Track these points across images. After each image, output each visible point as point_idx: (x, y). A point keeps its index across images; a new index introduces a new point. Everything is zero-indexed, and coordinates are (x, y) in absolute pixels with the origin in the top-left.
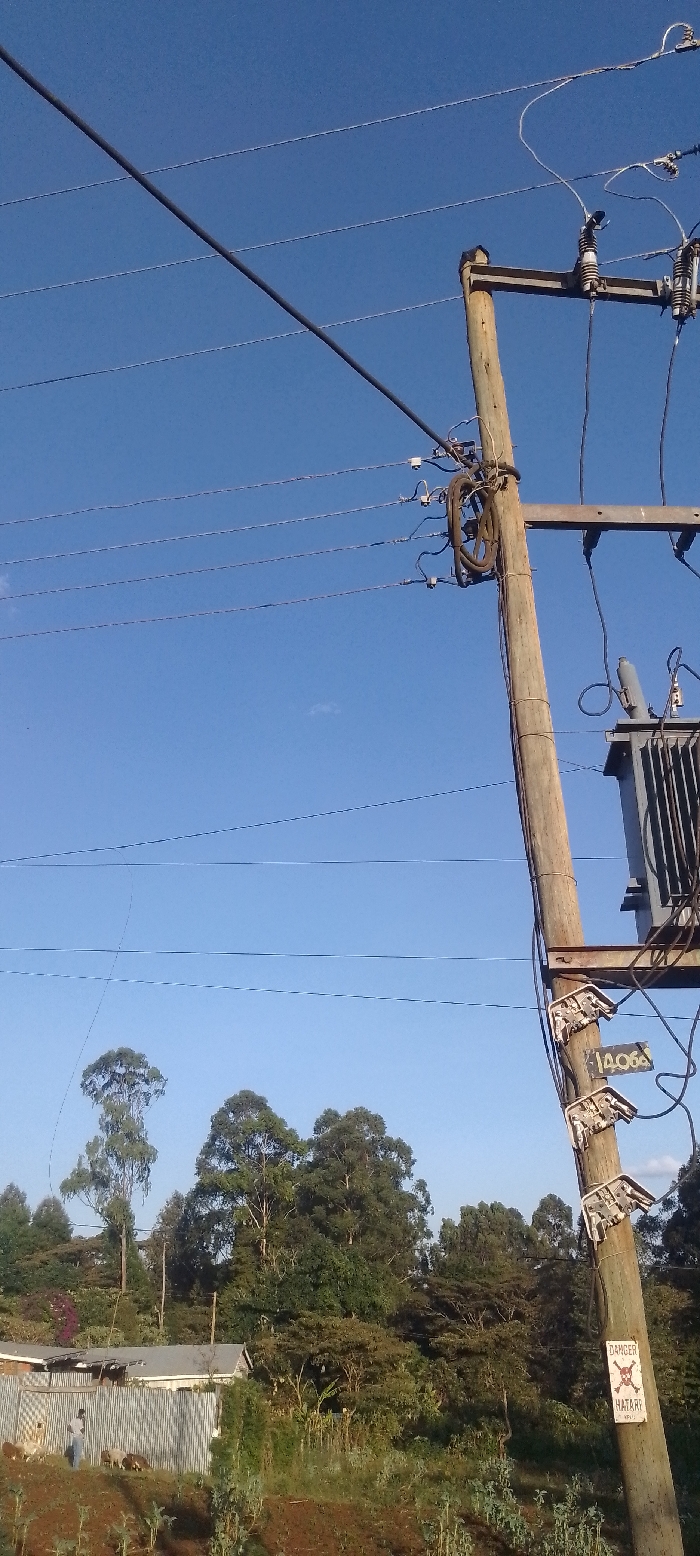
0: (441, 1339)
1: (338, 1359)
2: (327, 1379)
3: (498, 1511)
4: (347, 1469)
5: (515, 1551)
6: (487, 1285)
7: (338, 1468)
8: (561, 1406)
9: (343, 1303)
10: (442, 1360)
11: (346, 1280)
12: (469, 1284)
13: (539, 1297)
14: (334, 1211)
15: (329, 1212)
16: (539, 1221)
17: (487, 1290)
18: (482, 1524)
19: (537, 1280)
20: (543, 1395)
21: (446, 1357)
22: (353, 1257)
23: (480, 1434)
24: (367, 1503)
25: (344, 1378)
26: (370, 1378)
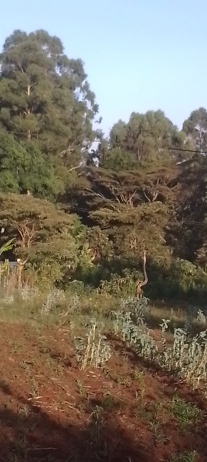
0: (97, 212)
1: (15, 224)
2: (6, 238)
3: (132, 332)
4: (18, 300)
5: (143, 358)
6: (138, 175)
7: (12, 299)
8: (188, 263)
9: (20, 184)
10: (97, 228)
11: (23, 166)
12: (123, 173)
13: (179, 185)
14: (18, 113)
15: (13, 113)
16: (189, 127)
17: (137, 179)
18: (119, 340)
19: (178, 172)
20: (175, 255)
21: (100, 225)
22: (30, 150)
23: (122, 280)
24: (33, 324)
25: (19, 237)
26: (41, 238)
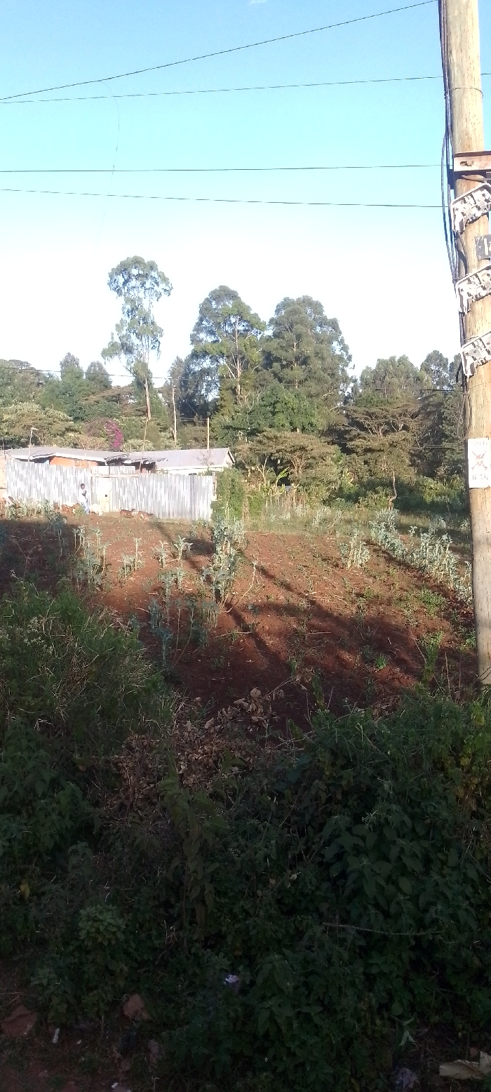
0: (353, 443)
1: (288, 456)
2: (282, 467)
3: (387, 538)
4: (294, 516)
5: (396, 558)
6: (387, 411)
7: (288, 516)
8: (430, 480)
9: (291, 423)
10: (354, 455)
11: (293, 409)
12: (374, 410)
13: (420, 416)
14: (287, 366)
15: (283, 367)
16: (425, 367)
17: (385, 413)
18: (376, 545)
19: (419, 406)
20: (418, 473)
21: (357, 453)
22: (297, 396)
23: (376, 496)
24: (308, 535)
25: (292, 466)
26: (308, 466)
